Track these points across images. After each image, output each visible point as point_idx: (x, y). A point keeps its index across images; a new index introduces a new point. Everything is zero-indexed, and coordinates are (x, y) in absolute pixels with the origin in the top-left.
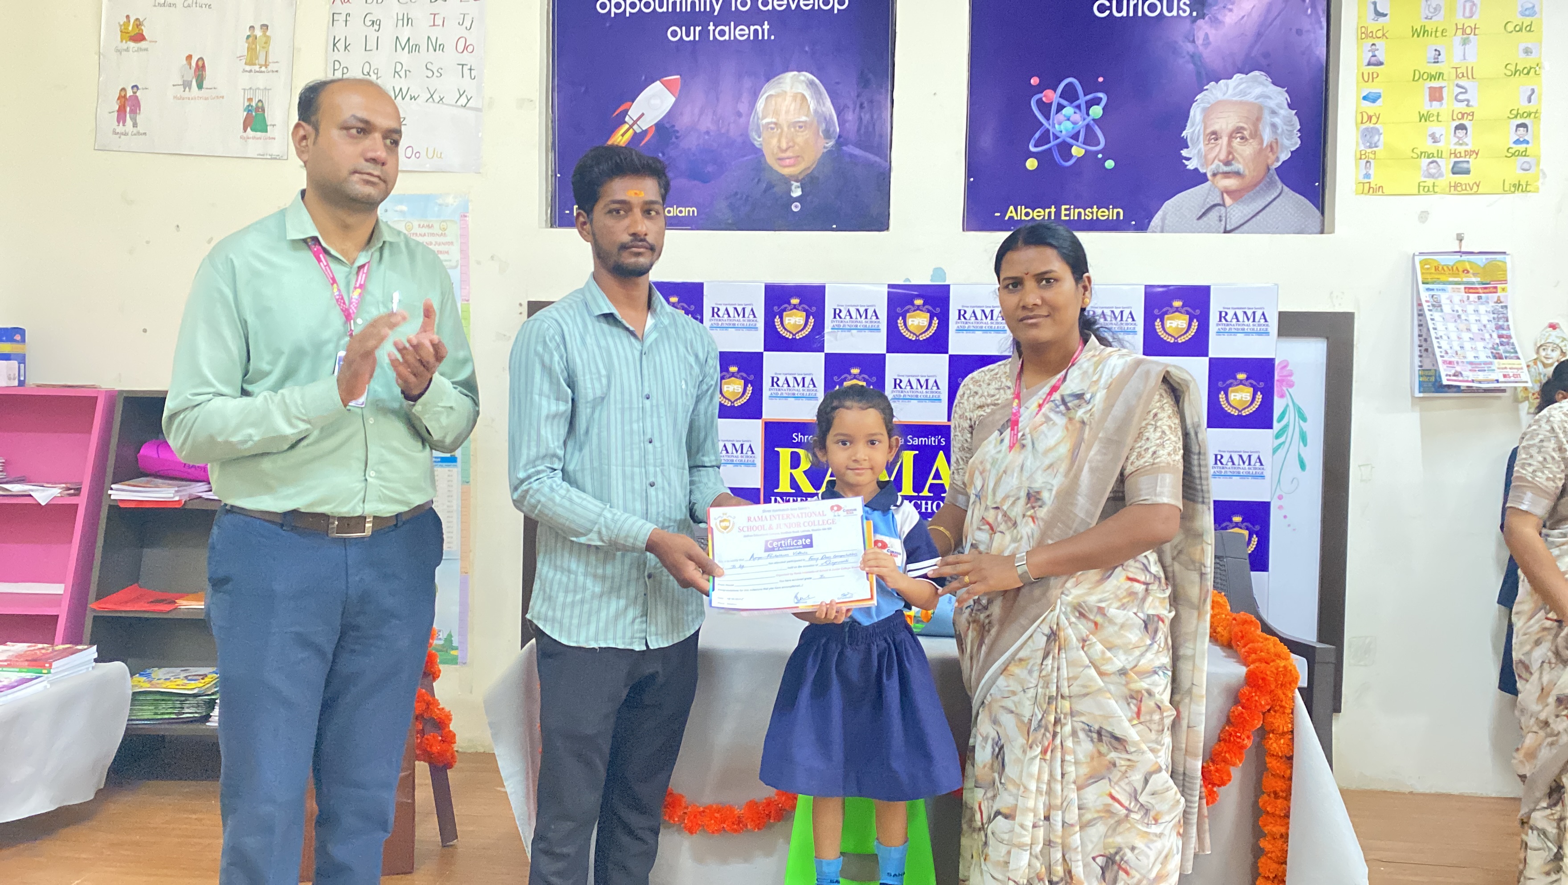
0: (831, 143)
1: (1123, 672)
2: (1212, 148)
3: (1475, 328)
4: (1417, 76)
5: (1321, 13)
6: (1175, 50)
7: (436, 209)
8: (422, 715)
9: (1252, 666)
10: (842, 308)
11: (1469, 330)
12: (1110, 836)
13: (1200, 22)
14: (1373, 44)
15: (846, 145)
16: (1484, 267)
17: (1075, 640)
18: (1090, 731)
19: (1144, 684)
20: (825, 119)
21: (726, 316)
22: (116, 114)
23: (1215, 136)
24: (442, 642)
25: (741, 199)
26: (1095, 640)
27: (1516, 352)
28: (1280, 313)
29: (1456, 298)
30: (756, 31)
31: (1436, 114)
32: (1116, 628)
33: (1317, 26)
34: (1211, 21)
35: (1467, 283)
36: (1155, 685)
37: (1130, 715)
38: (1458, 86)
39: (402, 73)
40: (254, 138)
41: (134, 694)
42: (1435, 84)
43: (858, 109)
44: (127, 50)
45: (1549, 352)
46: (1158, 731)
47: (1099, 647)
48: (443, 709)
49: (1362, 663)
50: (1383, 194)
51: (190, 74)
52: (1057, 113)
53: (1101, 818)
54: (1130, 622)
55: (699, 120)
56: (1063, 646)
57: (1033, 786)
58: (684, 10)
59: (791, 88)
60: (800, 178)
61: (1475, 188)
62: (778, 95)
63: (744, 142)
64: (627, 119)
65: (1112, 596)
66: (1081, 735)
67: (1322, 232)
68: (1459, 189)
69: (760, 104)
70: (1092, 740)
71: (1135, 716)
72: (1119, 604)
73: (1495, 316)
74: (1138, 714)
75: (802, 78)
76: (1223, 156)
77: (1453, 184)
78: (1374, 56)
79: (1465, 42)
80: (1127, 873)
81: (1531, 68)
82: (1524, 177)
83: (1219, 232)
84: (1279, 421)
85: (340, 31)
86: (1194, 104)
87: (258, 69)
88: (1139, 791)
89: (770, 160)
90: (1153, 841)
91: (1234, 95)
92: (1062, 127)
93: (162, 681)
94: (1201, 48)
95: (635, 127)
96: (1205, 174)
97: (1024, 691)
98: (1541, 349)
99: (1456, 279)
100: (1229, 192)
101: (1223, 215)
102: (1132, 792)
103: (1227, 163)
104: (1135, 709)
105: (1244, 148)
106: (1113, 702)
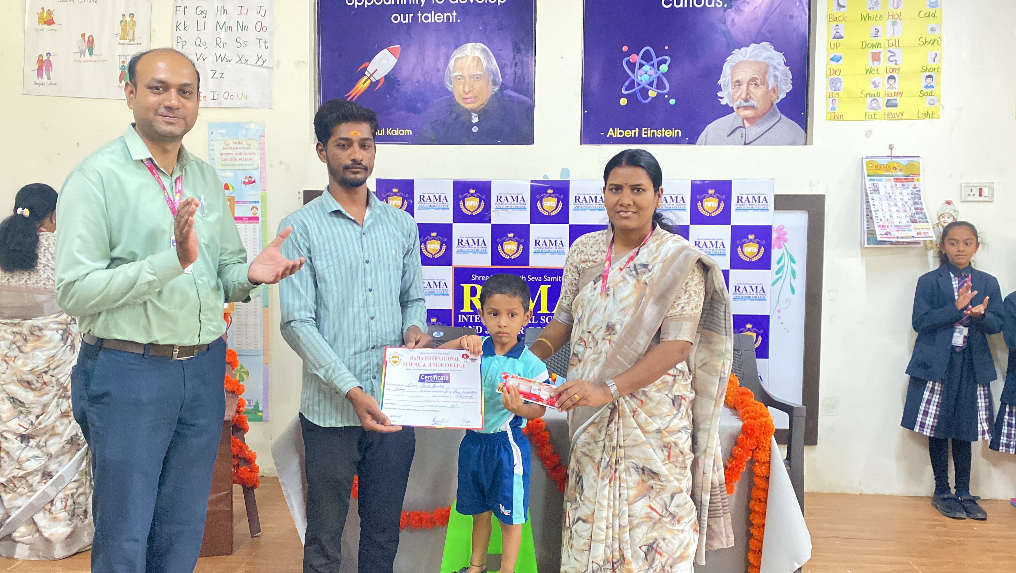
0: (497, 88)
1: (659, 431)
2: (737, 91)
3: (900, 204)
4: (865, 45)
5: (805, 5)
6: (713, 28)
7: (244, 132)
8: (237, 455)
9: (746, 422)
10: (502, 196)
11: (896, 205)
12: (650, 533)
13: (729, 11)
14: (837, 25)
15: (506, 89)
16: (906, 166)
17: (628, 411)
18: (637, 468)
19: (672, 439)
20: (493, 73)
21: (429, 201)
22: (36, 71)
23: (739, 83)
24: (252, 408)
25: (440, 124)
27: (926, 218)
28: (776, 196)
29: (889, 185)
30: (448, 17)
31: (876, 69)
32: (655, 404)
33: (802, 13)
34: (736, 10)
35: (896, 176)
36: (679, 438)
37: (663, 457)
38: (889, 51)
39: (221, 45)
42: (876, 50)
43: (513, 66)
44: (43, 30)
45: (946, 219)
46: (682, 468)
48: (250, 451)
49: (830, 414)
50: (843, 120)
51: (84, 46)
52: (639, 69)
53: (644, 522)
54: (664, 400)
55: (412, 73)
56: (621, 415)
57: (605, 503)
58: (402, 3)
59: (472, 52)
60: (477, 110)
61: (900, 116)
62: (462, 58)
64: (366, 73)
66: (632, 470)
67: (806, 144)
68: (891, 116)
69: (452, 63)
70: (638, 474)
71: (667, 458)
73: (913, 196)
74: (669, 457)
75: (478, 47)
76: (743, 96)
77: (886, 114)
78: (838, 33)
79: (894, 24)
80: (661, 555)
81: (935, 40)
82: (931, 109)
83: (741, 145)
84: (776, 265)
85: (181, 18)
86: (726, 63)
87: (128, 43)
88: (668, 504)
89: (458, 99)
90: (676, 535)
91: (750, 57)
92: (643, 78)
94: (730, 28)
95: (372, 78)
96: (732, 108)
97: (596, 443)
98: (941, 217)
99: (888, 174)
100: (747, 119)
101: (744, 133)
102: (663, 504)
103: (746, 100)
104: (667, 454)
105: (757, 91)
106: (651, 450)
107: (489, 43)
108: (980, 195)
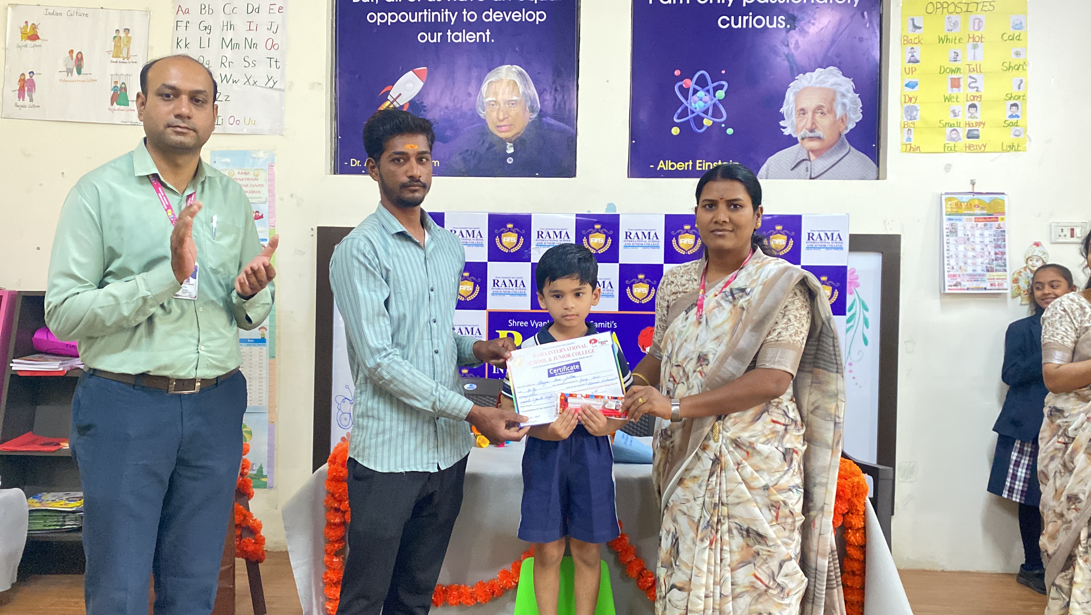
0: (535, 115)
1: (766, 488)
2: (801, 120)
3: (978, 248)
4: (943, 70)
5: (876, 27)
6: (775, 51)
7: (251, 161)
8: (240, 525)
10: (543, 231)
11: (973, 249)
12: (754, 604)
13: (792, 32)
14: (912, 48)
15: (545, 117)
16: (989, 204)
17: (732, 463)
18: (741, 529)
19: (781, 497)
20: (530, 98)
21: (461, 236)
22: (17, 92)
23: (803, 111)
24: (255, 472)
25: (471, 154)
26: (746, 464)
27: (1005, 266)
28: (851, 235)
29: (969, 225)
30: (481, 36)
31: (955, 97)
32: (762, 458)
33: (874, 35)
34: (800, 31)
35: (977, 215)
36: (789, 498)
37: (770, 518)
38: (970, 77)
39: (227, 64)
40: (119, 110)
41: (31, 511)
42: (955, 76)
43: (553, 91)
44: (26, 46)
45: (1034, 262)
46: (790, 530)
47: (749, 469)
48: (255, 520)
49: (908, 480)
50: (920, 152)
51: (72, 64)
52: (693, 95)
53: (748, 591)
54: (773, 453)
55: (440, 99)
56: (723, 468)
57: (705, 568)
58: (429, 21)
59: (507, 75)
60: (513, 140)
61: (983, 148)
62: (497, 81)
63: (473, 114)
64: (389, 97)
65: (760, 433)
66: (735, 532)
67: (878, 179)
68: (972, 149)
69: (484, 88)
70: (742, 536)
71: (774, 519)
72: (765, 439)
73: (996, 238)
74: (777, 518)
75: (514, 69)
76: (809, 126)
77: (967, 145)
78: (913, 56)
79: (975, 47)
81: (1020, 65)
82: (1016, 141)
83: (806, 179)
84: (849, 311)
85: (182, 34)
86: (788, 90)
87: (122, 61)
88: (776, 573)
89: (491, 127)
90: (784, 609)
91: (816, 83)
92: (697, 105)
93: (49, 502)
94: (793, 51)
95: (395, 103)
96: (796, 138)
97: (695, 499)
98: (1029, 261)
99: (969, 212)
100: (813, 151)
101: (809, 167)
102: (771, 574)
103: (812, 131)
104: (775, 514)
105: (823, 120)
106: (757, 510)
107: (526, 65)
108: (1072, 236)
